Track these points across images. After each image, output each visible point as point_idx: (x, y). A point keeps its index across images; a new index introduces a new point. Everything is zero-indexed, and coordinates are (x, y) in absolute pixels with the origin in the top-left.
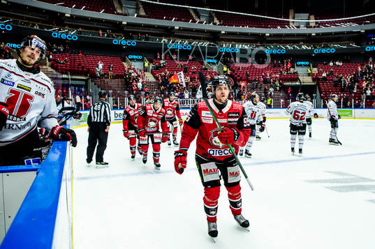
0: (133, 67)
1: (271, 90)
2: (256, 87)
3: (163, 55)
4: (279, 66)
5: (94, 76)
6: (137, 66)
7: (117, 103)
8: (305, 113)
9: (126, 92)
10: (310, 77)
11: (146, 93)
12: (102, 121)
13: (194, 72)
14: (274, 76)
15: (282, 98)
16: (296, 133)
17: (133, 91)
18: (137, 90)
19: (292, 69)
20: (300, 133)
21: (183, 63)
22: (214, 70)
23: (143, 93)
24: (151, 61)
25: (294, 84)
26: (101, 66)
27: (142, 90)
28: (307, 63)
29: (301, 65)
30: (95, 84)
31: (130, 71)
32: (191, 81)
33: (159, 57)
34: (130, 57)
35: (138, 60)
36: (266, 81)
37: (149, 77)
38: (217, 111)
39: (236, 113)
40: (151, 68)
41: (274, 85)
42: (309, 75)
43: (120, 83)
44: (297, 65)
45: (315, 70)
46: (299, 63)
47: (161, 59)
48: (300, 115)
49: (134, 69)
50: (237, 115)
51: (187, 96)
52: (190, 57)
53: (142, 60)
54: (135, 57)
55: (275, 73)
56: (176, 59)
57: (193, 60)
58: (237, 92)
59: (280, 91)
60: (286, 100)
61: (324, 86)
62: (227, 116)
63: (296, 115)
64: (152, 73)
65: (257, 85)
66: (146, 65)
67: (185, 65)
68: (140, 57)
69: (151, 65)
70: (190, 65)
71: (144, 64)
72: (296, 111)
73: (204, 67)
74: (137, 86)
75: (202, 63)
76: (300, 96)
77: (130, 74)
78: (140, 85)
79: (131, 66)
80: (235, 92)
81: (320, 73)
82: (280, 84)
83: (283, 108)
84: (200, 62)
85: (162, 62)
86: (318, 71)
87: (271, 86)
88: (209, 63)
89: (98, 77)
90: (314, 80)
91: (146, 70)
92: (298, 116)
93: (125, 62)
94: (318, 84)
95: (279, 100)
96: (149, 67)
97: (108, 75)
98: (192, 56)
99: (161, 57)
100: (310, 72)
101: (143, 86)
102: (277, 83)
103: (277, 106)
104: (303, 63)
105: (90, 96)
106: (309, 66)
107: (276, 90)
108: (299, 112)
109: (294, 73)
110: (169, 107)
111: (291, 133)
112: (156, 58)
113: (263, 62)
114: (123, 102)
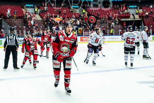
0: (28, 11)
1: (113, 24)
2: (104, 23)
3: (46, 4)
4: (118, 9)
5: (5, 18)
6: (31, 10)
7: (19, 34)
8: (134, 39)
9: (24, 27)
10: (138, 15)
11: (36, 27)
12: (14, 45)
13: (65, 14)
14: (115, 15)
15: (120, 29)
16: (128, 53)
17: (28, 26)
18: (31, 25)
19: (126, 11)
20: (131, 53)
21: (58, 9)
22: (77, 12)
23: (34, 27)
24: (39, 8)
25: (127, 20)
26: (9, 11)
27: (34, 25)
28: (136, 6)
29: (131, 8)
30: (6, 22)
31: (26, 14)
32: (63, 19)
33: (43, 5)
34: (27, 5)
35: (31, 7)
36: (109, 19)
37: (38, 17)
38: (66, 36)
39: (74, 39)
40: (39, 12)
41: (114, 21)
42: (137, 14)
43: (21, 22)
44: (129, 8)
45: (141, 11)
46: (130, 7)
47: (45, 6)
48: (131, 40)
49: (29, 13)
50: (74, 40)
51: (61, 28)
52: (62, 5)
53: (33, 7)
54: (29, 5)
55: (115, 13)
56: (54, 6)
57: (64, 6)
58: (91, 26)
59: (118, 24)
60: (122, 30)
61: (147, 21)
62: (70, 39)
63: (128, 41)
64: (39, 15)
65: (104, 21)
66: (36, 10)
67: (59, 9)
68: (32, 6)
69: (39, 10)
70: (62, 9)
71: (35, 9)
72: (127, 38)
73: (71, 10)
74: (31, 23)
75: (70, 8)
76: (130, 28)
77: (27, 15)
78: (32, 22)
79: (27, 11)
80: (90, 26)
81: (144, 13)
82: (119, 20)
83: (120, 35)
84: (68, 8)
85: (45, 8)
86: (143, 11)
87: (113, 22)
88: (74, 8)
89: (8, 18)
90: (140, 17)
91: (36, 13)
92: (129, 41)
93: (23, 8)
94: (143, 19)
95: (118, 30)
96: (37, 11)
97: (14, 17)
98: (64, 4)
99: (45, 5)
100: (137, 12)
101: (34, 23)
102: (117, 19)
103: (117, 34)
104: (133, 6)
105: (3, 29)
106: (137, 8)
107: (116, 24)
108: (130, 38)
109: (127, 13)
110: (46, 36)
111: (125, 53)
112: (42, 6)
113: (107, 7)
114: (22, 33)
